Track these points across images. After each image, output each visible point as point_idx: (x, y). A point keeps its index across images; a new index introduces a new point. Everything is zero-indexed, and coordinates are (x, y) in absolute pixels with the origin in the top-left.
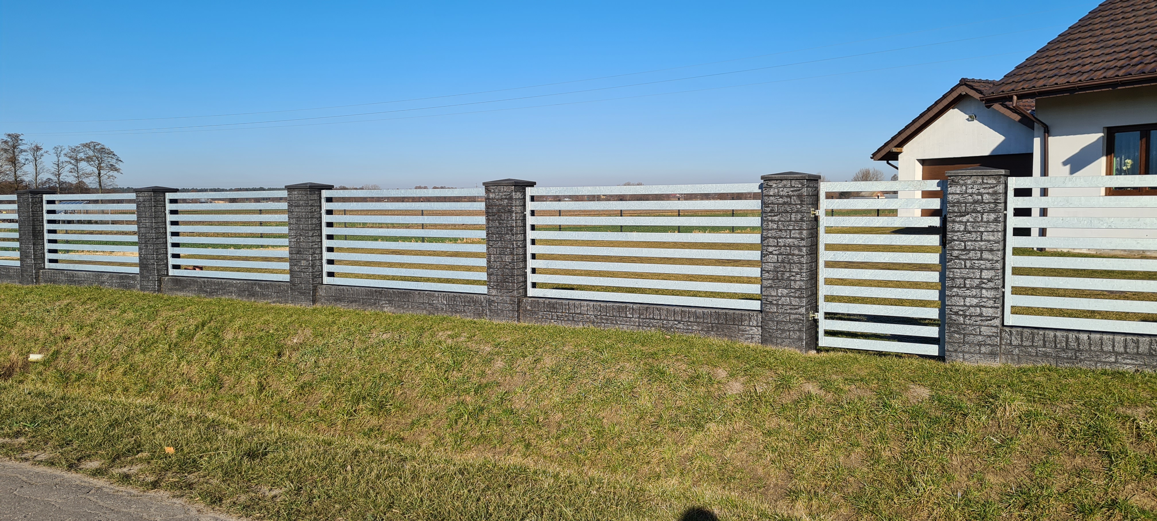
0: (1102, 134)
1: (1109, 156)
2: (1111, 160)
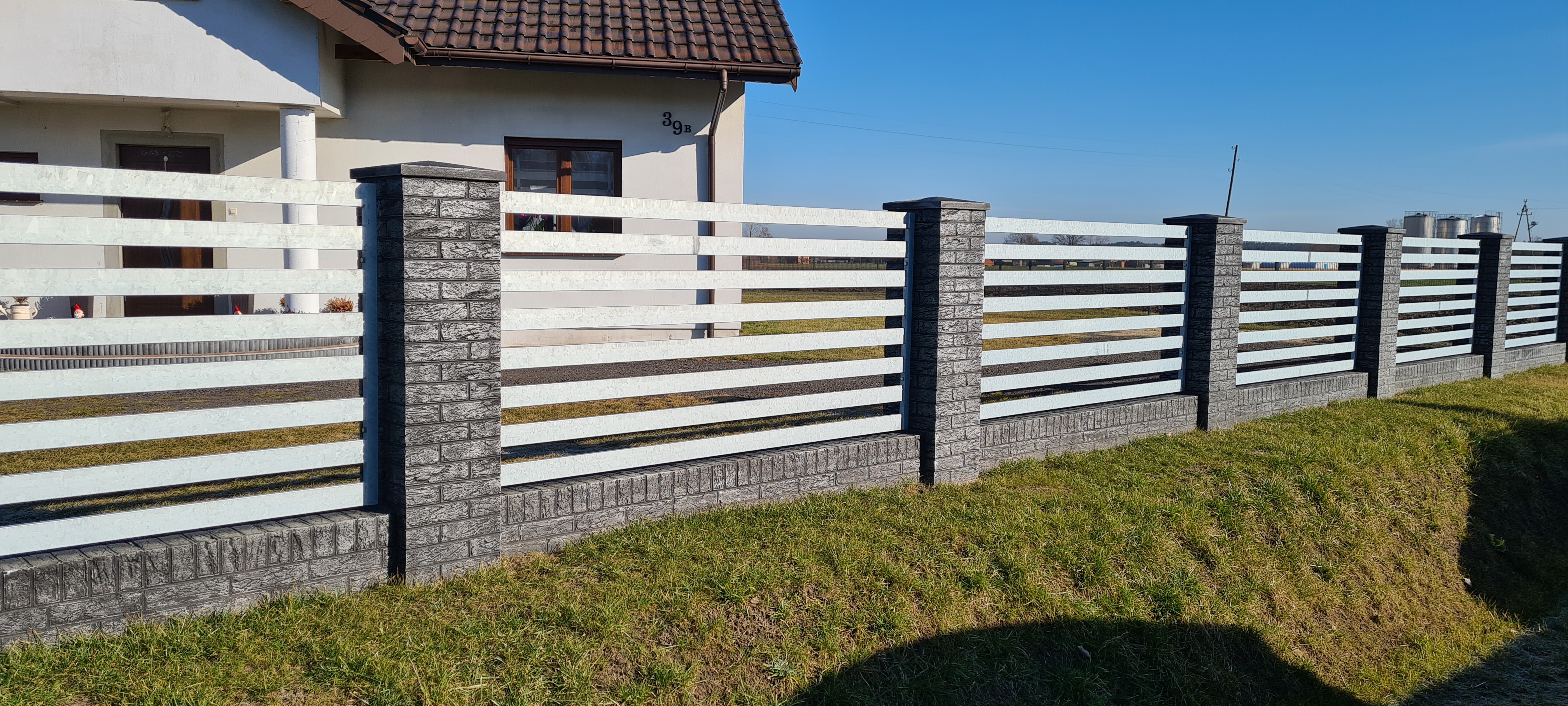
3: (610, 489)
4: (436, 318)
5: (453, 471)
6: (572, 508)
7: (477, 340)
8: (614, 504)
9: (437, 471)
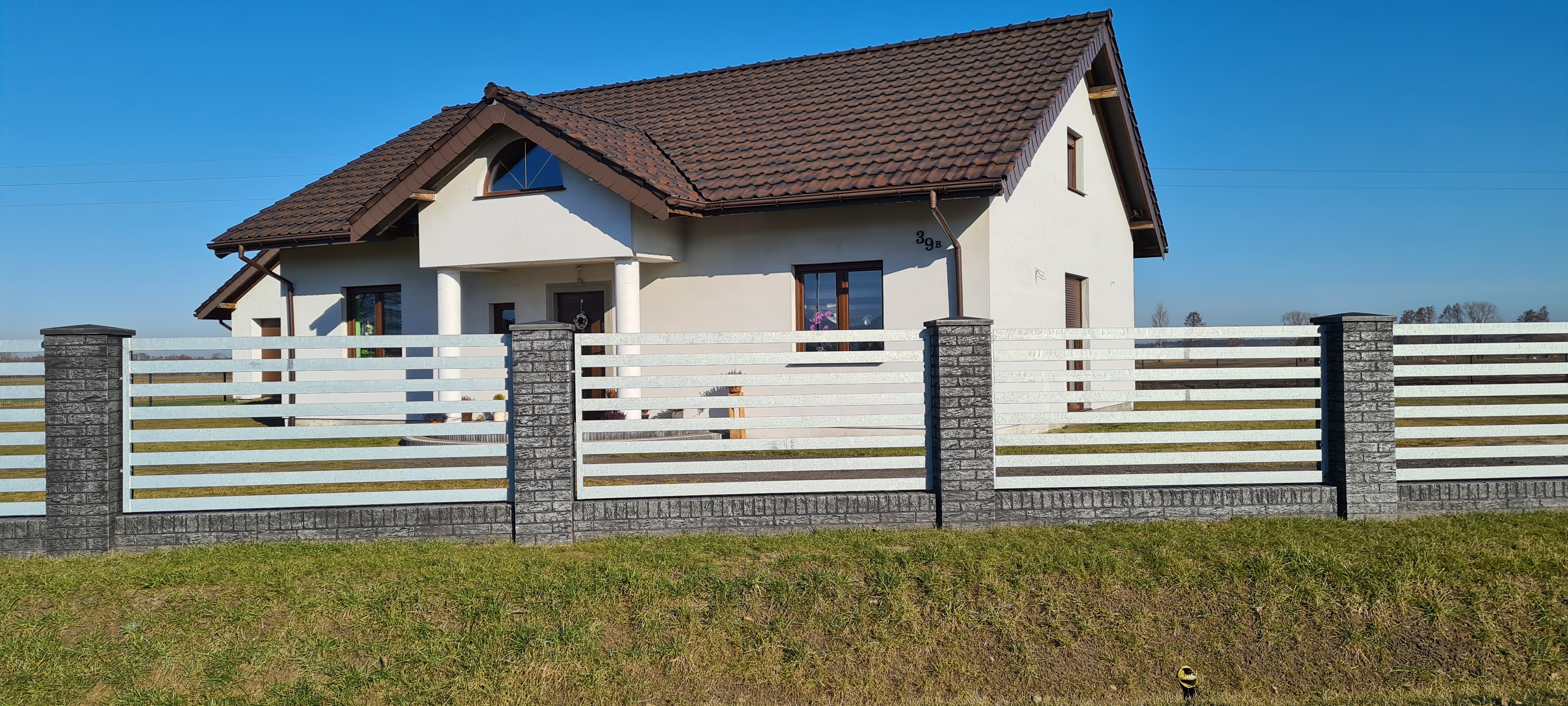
0: (340, 296)
1: (350, 322)
2: (352, 324)
3: (203, 520)
4: (65, 411)
5: (76, 499)
6: (174, 530)
7: (91, 424)
8: (208, 530)
9: (65, 498)
